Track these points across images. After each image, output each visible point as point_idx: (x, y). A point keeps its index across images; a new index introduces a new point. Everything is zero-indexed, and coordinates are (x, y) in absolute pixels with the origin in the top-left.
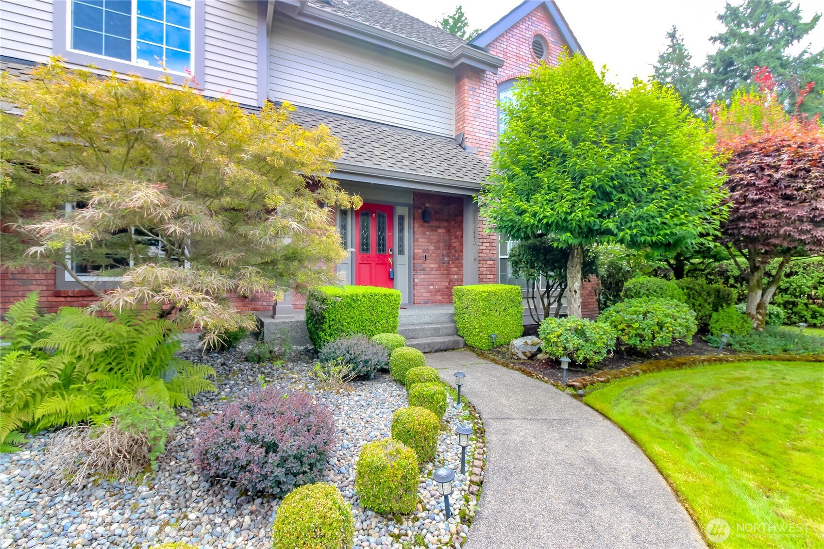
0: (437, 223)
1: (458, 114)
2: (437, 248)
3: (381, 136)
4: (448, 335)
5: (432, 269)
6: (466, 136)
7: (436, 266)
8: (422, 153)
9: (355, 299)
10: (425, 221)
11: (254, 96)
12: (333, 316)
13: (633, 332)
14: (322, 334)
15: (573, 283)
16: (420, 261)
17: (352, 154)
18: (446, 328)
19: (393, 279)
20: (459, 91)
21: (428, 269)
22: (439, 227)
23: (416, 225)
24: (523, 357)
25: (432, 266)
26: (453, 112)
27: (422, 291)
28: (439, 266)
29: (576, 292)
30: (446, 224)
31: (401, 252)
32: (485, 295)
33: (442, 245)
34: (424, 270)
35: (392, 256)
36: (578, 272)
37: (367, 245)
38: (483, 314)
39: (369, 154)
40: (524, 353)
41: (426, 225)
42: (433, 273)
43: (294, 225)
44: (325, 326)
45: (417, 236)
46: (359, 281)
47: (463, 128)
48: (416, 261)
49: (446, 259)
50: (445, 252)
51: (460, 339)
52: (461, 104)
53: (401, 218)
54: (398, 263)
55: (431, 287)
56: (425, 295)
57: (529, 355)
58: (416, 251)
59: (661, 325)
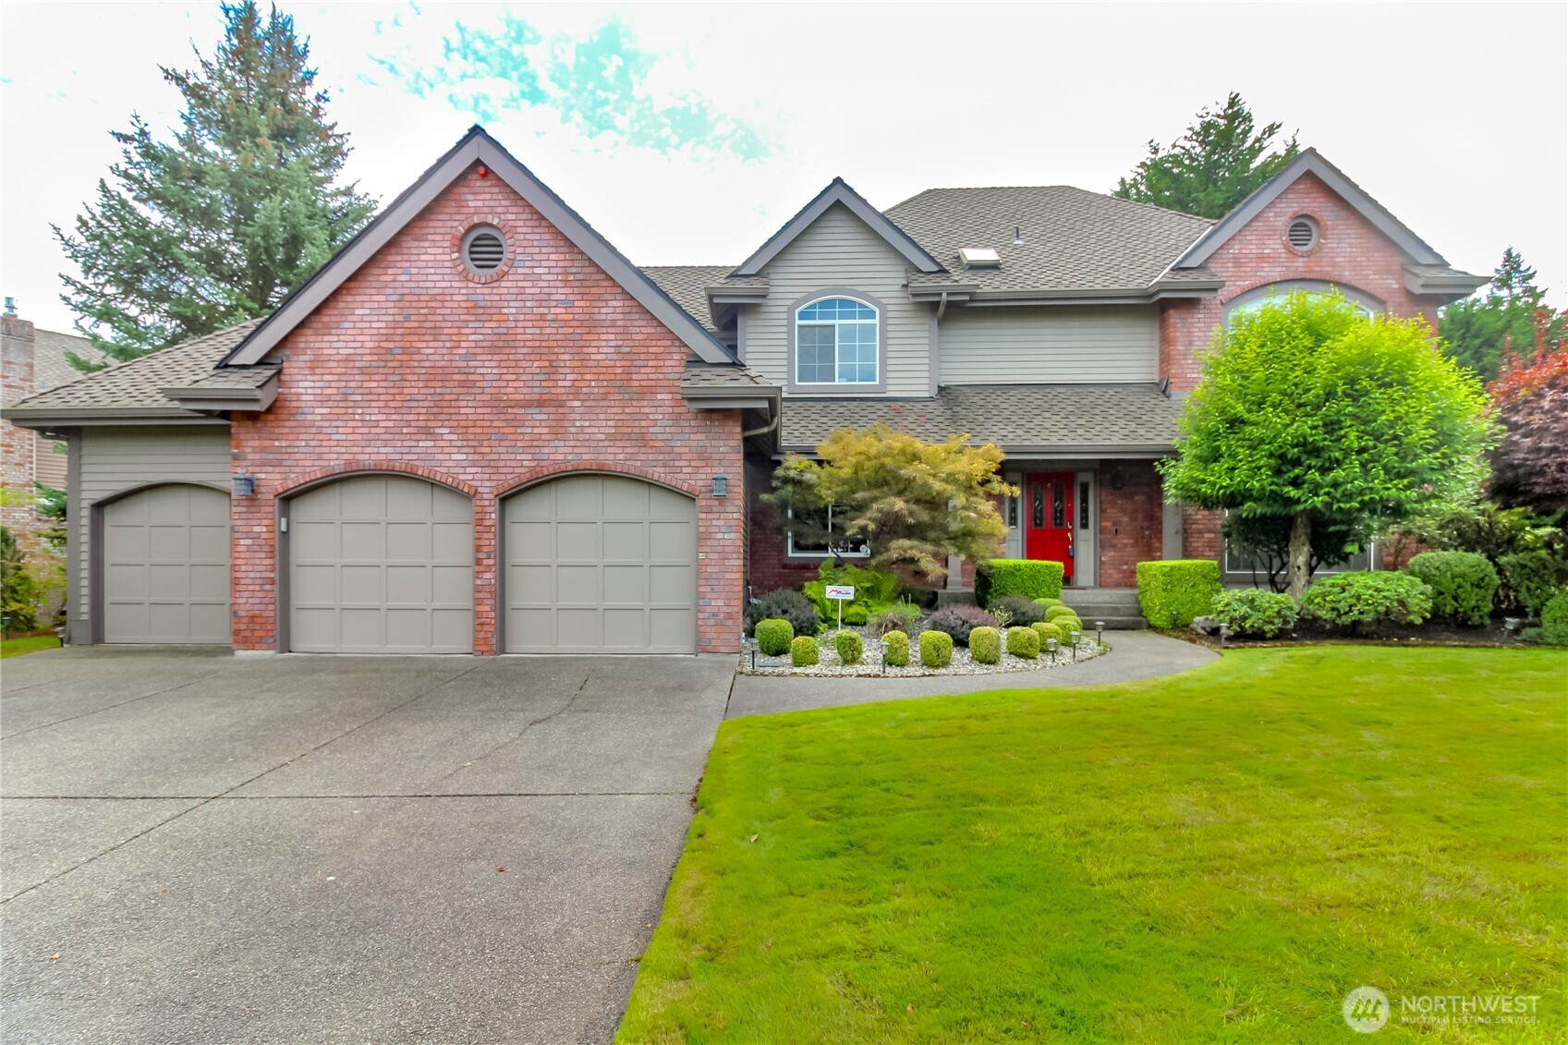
0: (1134, 489)
1: (1162, 352)
2: (1133, 519)
3: (1054, 402)
4: (1129, 615)
5: (1126, 545)
6: (1171, 380)
7: (1131, 541)
8: (1104, 415)
9: (1018, 569)
10: (1115, 488)
11: (926, 388)
12: (998, 582)
13: (1328, 606)
14: (989, 597)
15: (1296, 558)
16: (1109, 536)
17: (1019, 432)
18: (1128, 608)
19: (1072, 557)
20: (1163, 325)
21: (1120, 545)
22: (1137, 494)
23: (1103, 494)
24: (1203, 632)
25: (1126, 541)
26: (1157, 350)
27: (1111, 571)
28: (1136, 542)
29: (1299, 568)
30: (1146, 489)
31: (1085, 525)
32: (1166, 569)
33: (1140, 515)
34: (1114, 546)
35: (1071, 531)
36: (1303, 545)
37: (1041, 519)
38: (1164, 590)
39: (1038, 428)
40: (1204, 628)
41: (1118, 492)
42: (1127, 550)
43: (973, 515)
44: (991, 590)
45: (1104, 506)
46: (1030, 556)
47: (1168, 370)
48: (1103, 536)
49: (1147, 532)
50: (1145, 524)
51: (1143, 619)
52: (1165, 340)
53: (1085, 488)
54: (1079, 538)
55: (1125, 567)
56: (1115, 576)
57: (1209, 630)
58: (1104, 524)
59: (1358, 598)
